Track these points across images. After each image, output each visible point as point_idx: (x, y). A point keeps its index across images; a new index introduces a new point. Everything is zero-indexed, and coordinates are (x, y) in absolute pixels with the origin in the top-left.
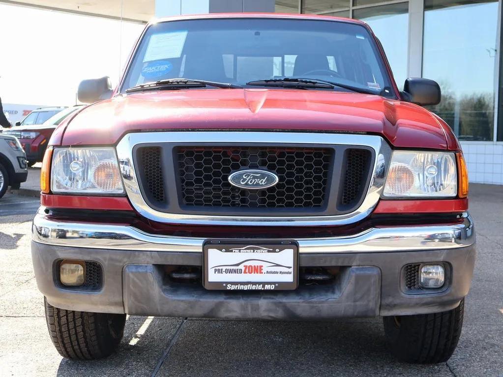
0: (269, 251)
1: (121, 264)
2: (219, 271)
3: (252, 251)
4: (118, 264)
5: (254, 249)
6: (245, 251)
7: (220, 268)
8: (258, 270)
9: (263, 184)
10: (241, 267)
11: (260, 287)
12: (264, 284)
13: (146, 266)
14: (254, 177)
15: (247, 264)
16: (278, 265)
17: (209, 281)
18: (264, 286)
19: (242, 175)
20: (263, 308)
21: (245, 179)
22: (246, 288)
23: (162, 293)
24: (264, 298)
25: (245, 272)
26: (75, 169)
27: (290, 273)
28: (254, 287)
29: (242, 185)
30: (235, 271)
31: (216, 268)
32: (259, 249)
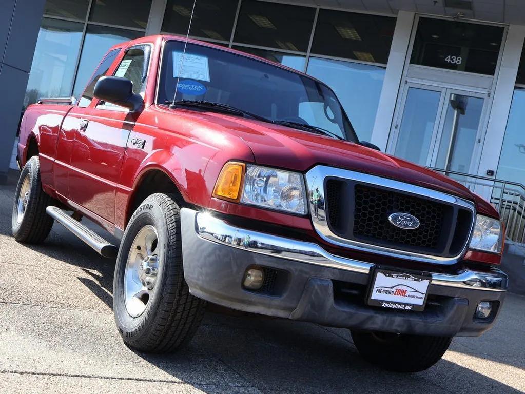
0: (415, 280)
1: (308, 276)
2: (379, 291)
3: (405, 278)
4: (304, 275)
5: (406, 276)
6: (400, 277)
7: (381, 288)
8: (403, 293)
9: (410, 226)
10: (394, 290)
11: (402, 307)
12: (406, 304)
13: (327, 280)
14: (406, 220)
15: (398, 288)
16: (417, 291)
17: (372, 298)
18: (405, 307)
19: (398, 216)
20: (396, 323)
21: (400, 220)
22: (394, 306)
23: (334, 305)
24: (399, 316)
25: (395, 294)
26: (260, 185)
27: (422, 298)
28: (399, 307)
29: (397, 224)
30: (389, 292)
31: (379, 288)
32: (409, 277)
